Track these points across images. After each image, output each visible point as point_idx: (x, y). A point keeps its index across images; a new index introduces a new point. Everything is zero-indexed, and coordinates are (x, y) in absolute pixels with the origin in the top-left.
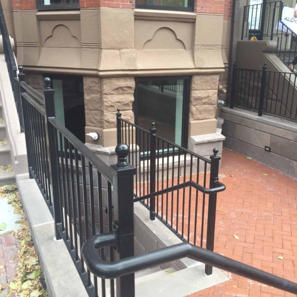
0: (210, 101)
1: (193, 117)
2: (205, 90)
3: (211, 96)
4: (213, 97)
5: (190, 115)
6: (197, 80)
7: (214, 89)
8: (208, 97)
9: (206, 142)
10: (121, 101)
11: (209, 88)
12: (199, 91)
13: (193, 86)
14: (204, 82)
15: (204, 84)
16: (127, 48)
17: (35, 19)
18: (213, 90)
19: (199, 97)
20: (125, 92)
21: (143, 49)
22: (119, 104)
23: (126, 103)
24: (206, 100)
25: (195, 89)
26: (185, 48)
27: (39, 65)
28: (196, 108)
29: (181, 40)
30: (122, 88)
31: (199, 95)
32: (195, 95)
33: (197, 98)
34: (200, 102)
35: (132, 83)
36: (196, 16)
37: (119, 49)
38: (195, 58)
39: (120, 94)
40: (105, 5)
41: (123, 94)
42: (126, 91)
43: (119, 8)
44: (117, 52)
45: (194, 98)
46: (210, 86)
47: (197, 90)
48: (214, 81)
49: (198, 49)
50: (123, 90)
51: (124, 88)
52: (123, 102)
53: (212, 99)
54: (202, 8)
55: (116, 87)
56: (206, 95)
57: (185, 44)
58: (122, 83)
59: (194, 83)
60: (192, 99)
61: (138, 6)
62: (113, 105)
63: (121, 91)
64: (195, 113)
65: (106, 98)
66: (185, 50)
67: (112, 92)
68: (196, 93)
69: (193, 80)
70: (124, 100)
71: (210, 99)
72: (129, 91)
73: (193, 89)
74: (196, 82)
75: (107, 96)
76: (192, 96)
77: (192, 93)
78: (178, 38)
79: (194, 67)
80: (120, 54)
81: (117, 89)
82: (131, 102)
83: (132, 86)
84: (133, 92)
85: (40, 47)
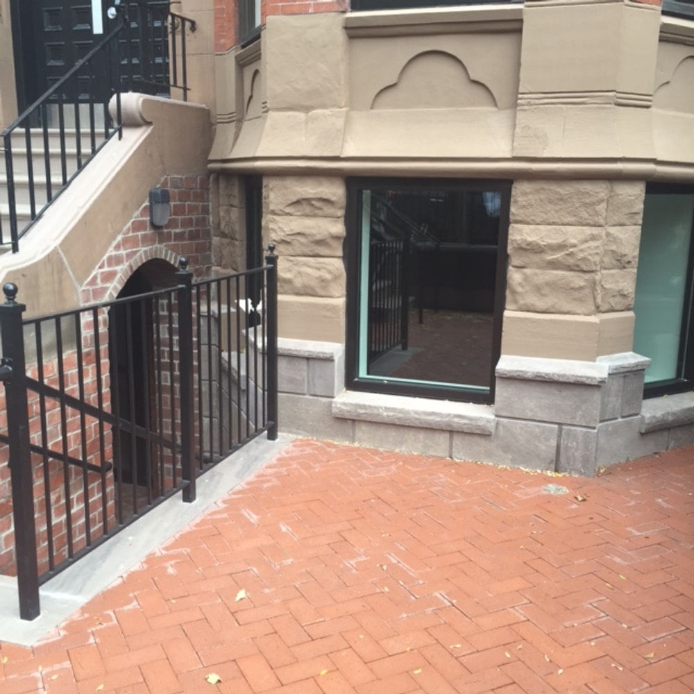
0: (571, 261)
1: (515, 302)
2: (554, 224)
3: (574, 246)
4: (582, 247)
5: (508, 293)
6: (525, 194)
7: (588, 225)
8: (561, 247)
9: (529, 375)
10: (307, 231)
11: (571, 219)
12: (532, 227)
13: (514, 209)
14: (550, 201)
15: (550, 207)
16: (324, 106)
18: (585, 228)
19: (529, 244)
20: (318, 212)
21: (372, 108)
22: (303, 240)
23: (318, 237)
24: (558, 256)
25: (518, 218)
26: (494, 103)
28: (524, 274)
29: (482, 81)
30: (308, 200)
31: (531, 239)
32: (518, 237)
33: (524, 246)
34: (536, 258)
35: (336, 191)
36: (520, 11)
37: (306, 109)
38: (518, 130)
39: (307, 216)
40: (275, 11)
41: (315, 216)
42: (320, 209)
43: (306, 13)
44: (301, 115)
45: (515, 245)
46: (575, 216)
47: (528, 223)
48: (588, 201)
49: (529, 104)
50: (313, 205)
51: (314, 202)
52: (313, 235)
53: (581, 255)
55: (295, 199)
56: (555, 241)
57: (494, 93)
58: (309, 189)
59: (516, 202)
60: (510, 250)
61: (355, 7)
62: (288, 239)
63: (308, 209)
64: (520, 289)
65: (274, 221)
66: (494, 109)
67: (288, 210)
68: (520, 232)
69: (513, 193)
70: (314, 232)
71: (571, 254)
72: (328, 210)
73: (512, 218)
74: (521, 192)
75: (275, 217)
76: (510, 237)
77: (510, 231)
78: (473, 76)
79: (509, 156)
80: (307, 122)
81: (298, 202)
82: (336, 238)
83: (333, 199)
84: (341, 213)
85: (240, 121)
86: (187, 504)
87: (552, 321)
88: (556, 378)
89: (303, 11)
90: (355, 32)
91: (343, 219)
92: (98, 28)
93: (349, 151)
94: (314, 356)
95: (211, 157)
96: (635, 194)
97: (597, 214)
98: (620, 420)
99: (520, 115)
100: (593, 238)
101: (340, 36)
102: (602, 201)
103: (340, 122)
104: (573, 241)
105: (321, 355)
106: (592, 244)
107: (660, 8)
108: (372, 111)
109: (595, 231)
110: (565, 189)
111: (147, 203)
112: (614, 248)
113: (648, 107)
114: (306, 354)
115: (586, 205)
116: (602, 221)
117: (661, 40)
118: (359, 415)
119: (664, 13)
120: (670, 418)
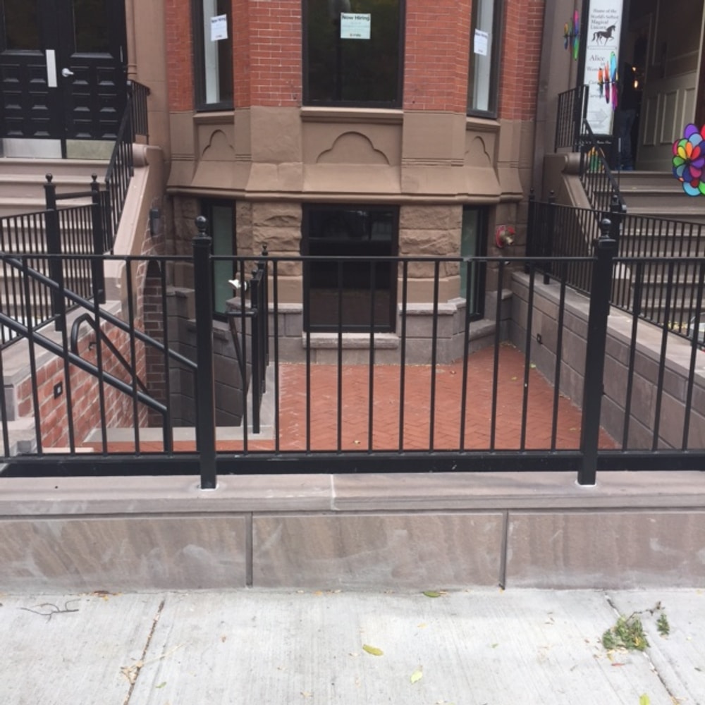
0: (433, 249)
2: (423, 229)
3: (435, 241)
4: (439, 241)
5: (399, 268)
6: (408, 213)
7: (441, 229)
8: (428, 241)
9: (417, 313)
10: (279, 236)
11: (431, 226)
12: (412, 231)
13: (401, 221)
14: (421, 217)
15: (421, 220)
16: (289, 161)
17: (191, 124)
18: (440, 231)
19: (411, 240)
20: (286, 224)
21: (317, 162)
22: (276, 241)
23: (286, 239)
24: (426, 246)
25: (405, 226)
26: (388, 162)
27: (192, 185)
29: (381, 150)
30: (280, 218)
31: (412, 237)
32: (405, 237)
33: (408, 241)
34: (415, 248)
35: (297, 212)
36: (401, 115)
37: (277, 162)
38: (403, 178)
39: (278, 226)
40: (256, 103)
41: (283, 226)
42: (287, 222)
43: (277, 106)
44: (274, 166)
45: (403, 241)
46: (434, 224)
47: (410, 229)
48: (441, 216)
49: (408, 165)
50: (283, 220)
51: (283, 218)
52: (283, 238)
53: (438, 246)
54: (414, 102)
55: (271, 216)
56: (425, 238)
57: (388, 157)
58: (280, 210)
59: (403, 217)
60: (400, 243)
61: (306, 103)
62: (267, 241)
63: (278, 222)
65: (256, 230)
66: (387, 166)
67: (266, 223)
68: (406, 234)
69: (401, 212)
70: (284, 236)
71: (433, 245)
72: (292, 222)
73: (400, 226)
74: (406, 215)
75: (258, 228)
76: (400, 237)
77: (400, 233)
78: (376, 147)
79: (399, 192)
80: (278, 170)
81: (273, 218)
82: (296, 239)
83: (296, 216)
84: (299, 224)
85: (197, 161)
87: (424, 282)
88: (432, 312)
89: (275, 104)
90: (307, 119)
91: (300, 229)
92: (52, 82)
93: (307, 188)
94: (290, 311)
95: (169, 184)
96: (458, 211)
97: (445, 223)
98: (458, 335)
99: (404, 171)
100: (444, 236)
101: (298, 120)
102: (446, 217)
103: (300, 171)
104: (434, 238)
105: (294, 311)
106: (444, 239)
107: (465, 114)
108: (319, 164)
109: (444, 232)
110: (428, 210)
111: (149, 219)
112: (451, 241)
113: (461, 166)
114: (285, 311)
115: (440, 219)
116: (447, 227)
117: (467, 130)
118: (320, 345)
119: (468, 116)
120: (479, 332)
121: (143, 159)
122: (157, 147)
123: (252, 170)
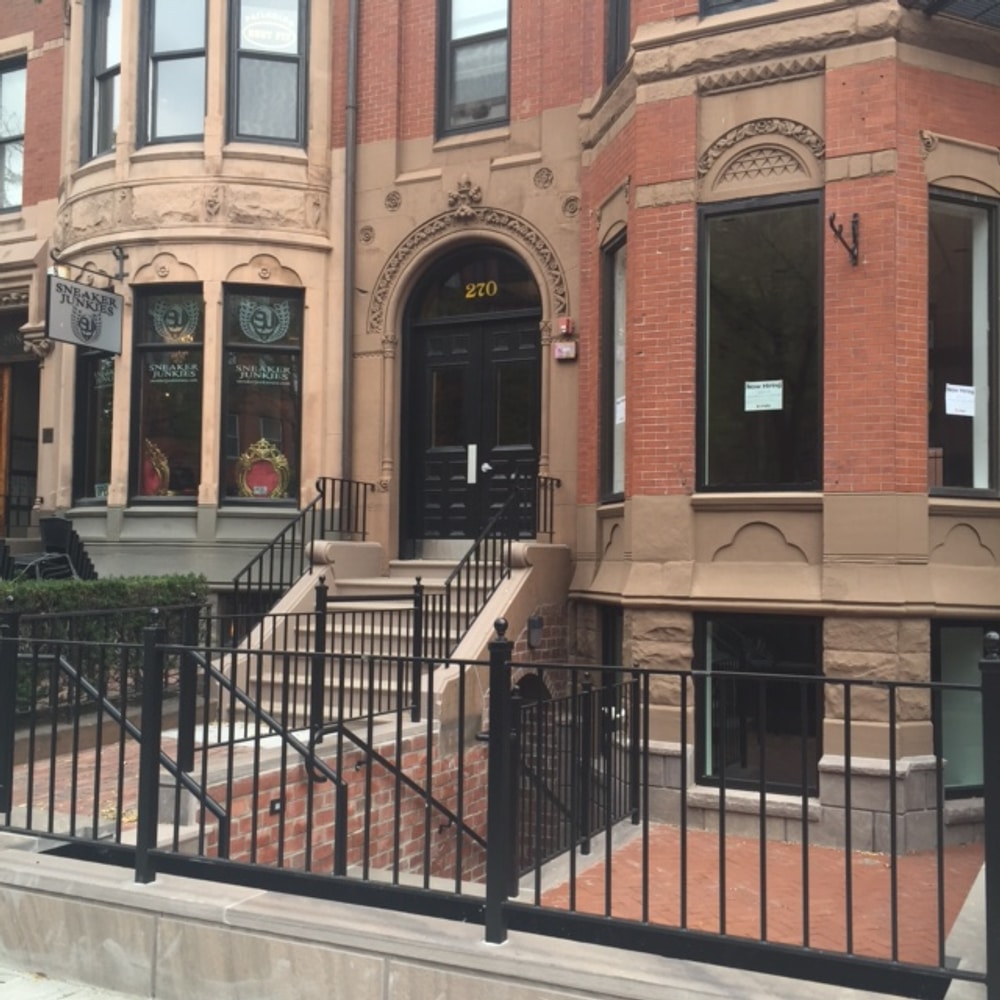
0: (873, 679)
1: (832, 711)
2: (857, 650)
3: (874, 668)
5: (826, 704)
6: (833, 627)
7: (883, 651)
8: (864, 668)
10: (662, 653)
11: (870, 647)
12: (841, 653)
13: (826, 639)
14: (853, 634)
15: (853, 637)
16: (676, 559)
18: (881, 654)
19: (840, 665)
20: (672, 638)
21: (713, 560)
22: (659, 660)
23: (672, 658)
24: (863, 675)
25: (830, 645)
26: (806, 560)
27: (591, 589)
28: (837, 689)
29: (796, 544)
30: (664, 629)
31: (840, 662)
32: (831, 660)
33: (835, 667)
35: (686, 623)
36: (820, 499)
37: (662, 561)
38: (825, 581)
39: (663, 641)
40: (639, 492)
41: (669, 641)
42: (673, 635)
43: (662, 494)
44: (658, 566)
45: (829, 666)
46: (873, 645)
47: (837, 649)
48: (882, 633)
49: (832, 562)
50: (667, 633)
51: (668, 631)
52: (667, 656)
53: (880, 675)
54: (837, 482)
55: (653, 627)
56: (859, 663)
57: (806, 553)
58: (664, 621)
59: (827, 633)
60: (825, 670)
61: (701, 489)
62: (647, 659)
63: (663, 636)
64: (835, 701)
65: (635, 645)
66: (806, 564)
67: (647, 636)
68: (832, 656)
69: (825, 626)
70: (668, 653)
71: (872, 674)
72: (680, 636)
73: (825, 645)
74: (831, 630)
75: (638, 642)
76: (825, 660)
77: (825, 655)
78: (789, 541)
79: (819, 599)
80: (662, 570)
81: (655, 630)
82: (686, 658)
83: (684, 628)
84: (689, 639)
85: (599, 560)
86: (584, 856)
87: (861, 727)
88: (867, 772)
89: (660, 493)
90: (699, 508)
91: (690, 645)
92: (472, 478)
93: (697, 592)
94: (670, 753)
95: (571, 588)
96: (922, 630)
97: (890, 644)
98: (926, 811)
99: (826, 570)
100: (889, 662)
101: (688, 510)
102: (892, 634)
103: (689, 572)
104: (874, 664)
105: (676, 753)
106: (888, 666)
107: (926, 494)
108: (715, 563)
109: (890, 656)
110: (864, 625)
111: (526, 628)
112: (907, 669)
113: (925, 564)
114: (663, 752)
115: (881, 637)
116: (894, 649)
117: (931, 515)
118: (709, 803)
119: (931, 496)
121: (523, 560)
122: (564, 545)
123: (632, 571)
